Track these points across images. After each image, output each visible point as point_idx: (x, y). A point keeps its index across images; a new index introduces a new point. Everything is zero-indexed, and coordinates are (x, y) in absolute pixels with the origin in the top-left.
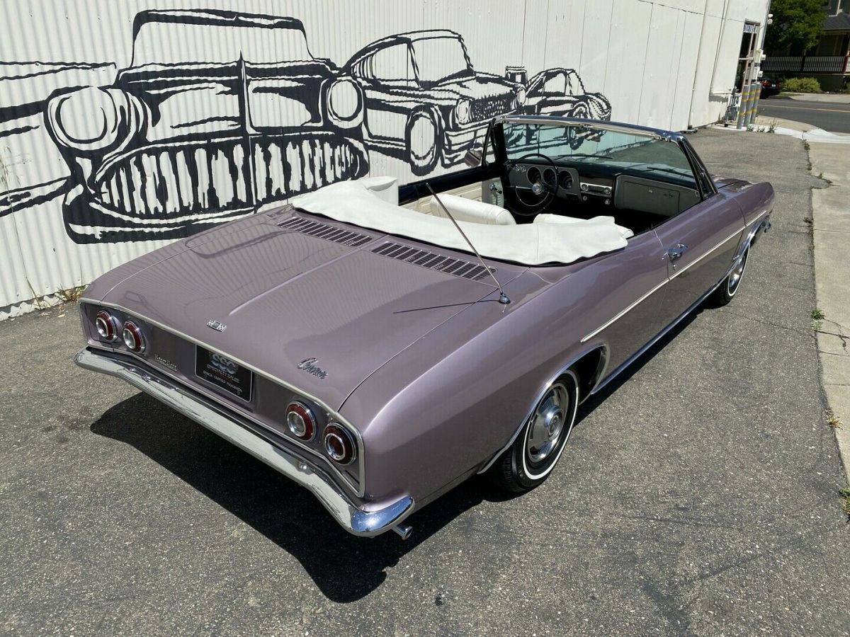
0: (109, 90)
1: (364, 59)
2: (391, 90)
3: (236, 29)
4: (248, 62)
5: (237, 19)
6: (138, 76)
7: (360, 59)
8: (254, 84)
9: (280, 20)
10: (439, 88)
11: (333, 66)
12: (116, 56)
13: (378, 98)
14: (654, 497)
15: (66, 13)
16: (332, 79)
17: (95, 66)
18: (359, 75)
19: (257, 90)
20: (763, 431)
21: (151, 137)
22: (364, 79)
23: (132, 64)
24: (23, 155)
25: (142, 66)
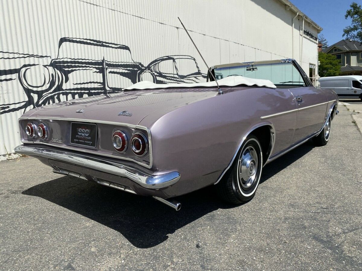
0: (47, 67)
1: (155, 64)
2: (167, 78)
3: (102, 47)
4: (107, 61)
5: (102, 44)
6: (60, 62)
7: (153, 64)
8: (109, 70)
9: (120, 46)
10: (187, 79)
11: (142, 66)
12: (51, 54)
13: (162, 80)
14: (309, 205)
15: (31, 35)
16: (142, 71)
17: (42, 57)
18: (153, 70)
19: (110, 72)
20: (358, 181)
21: (64, 87)
22: (156, 72)
23: (58, 57)
24: (8, 90)
25: (62, 59)
